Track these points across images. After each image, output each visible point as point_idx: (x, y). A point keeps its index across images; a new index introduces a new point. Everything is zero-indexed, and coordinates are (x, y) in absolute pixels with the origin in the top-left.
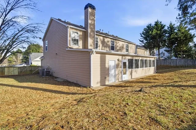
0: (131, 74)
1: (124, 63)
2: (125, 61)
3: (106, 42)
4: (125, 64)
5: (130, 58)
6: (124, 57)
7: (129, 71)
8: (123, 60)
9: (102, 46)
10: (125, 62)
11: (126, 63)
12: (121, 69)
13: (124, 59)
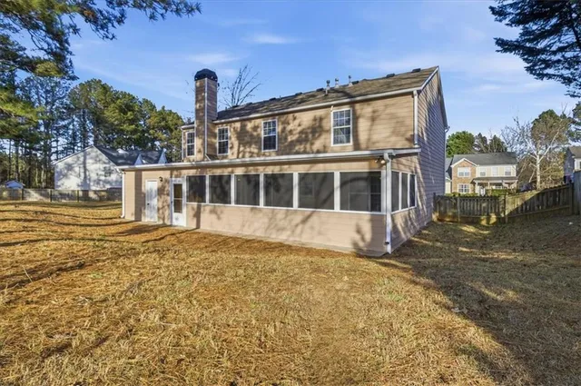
0: (197, 215)
1: (175, 185)
2: (178, 181)
3: (250, 130)
4: (178, 188)
5: (192, 172)
6: (175, 173)
7: (190, 207)
8: (173, 179)
9: (239, 144)
10: (178, 183)
11: (181, 185)
12: (169, 198)
13: (176, 177)
